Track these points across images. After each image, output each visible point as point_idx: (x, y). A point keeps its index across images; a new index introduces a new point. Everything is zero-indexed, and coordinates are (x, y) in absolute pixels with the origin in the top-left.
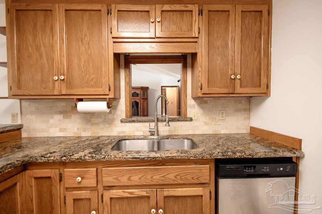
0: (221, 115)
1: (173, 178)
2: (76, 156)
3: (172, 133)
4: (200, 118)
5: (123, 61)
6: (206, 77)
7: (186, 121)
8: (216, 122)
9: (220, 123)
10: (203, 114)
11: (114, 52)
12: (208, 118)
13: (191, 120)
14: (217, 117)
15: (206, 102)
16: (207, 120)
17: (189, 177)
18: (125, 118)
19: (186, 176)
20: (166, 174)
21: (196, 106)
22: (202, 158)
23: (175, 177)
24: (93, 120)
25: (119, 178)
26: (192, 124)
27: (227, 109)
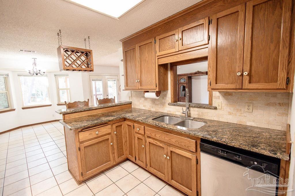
0: (247, 107)
1: (174, 141)
2: (137, 119)
3: (200, 117)
4: (225, 108)
5: (170, 67)
6: (213, 75)
7: (211, 109)
8: (241, 114)
9: (246, 115)
10: (227, 104)
11: (159, 64)
12: (232, 109)
13: (216, 108)
14: (242, 109)
15: (231, 94)
16: (231, 110)
17: (182, 144)
18: (170, 102)
19: (181, 143)
20: (171, 138)
21: (221, 97)
22: (189, 134)
23: (176, 142)
24: (156, 102)
25: (151, 134)
26: (217, 112)
27: (254, 102)
